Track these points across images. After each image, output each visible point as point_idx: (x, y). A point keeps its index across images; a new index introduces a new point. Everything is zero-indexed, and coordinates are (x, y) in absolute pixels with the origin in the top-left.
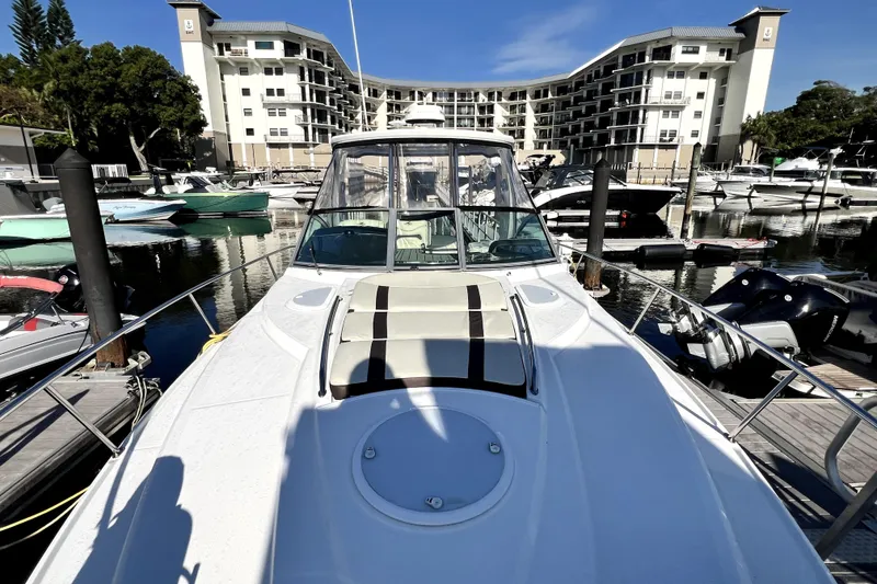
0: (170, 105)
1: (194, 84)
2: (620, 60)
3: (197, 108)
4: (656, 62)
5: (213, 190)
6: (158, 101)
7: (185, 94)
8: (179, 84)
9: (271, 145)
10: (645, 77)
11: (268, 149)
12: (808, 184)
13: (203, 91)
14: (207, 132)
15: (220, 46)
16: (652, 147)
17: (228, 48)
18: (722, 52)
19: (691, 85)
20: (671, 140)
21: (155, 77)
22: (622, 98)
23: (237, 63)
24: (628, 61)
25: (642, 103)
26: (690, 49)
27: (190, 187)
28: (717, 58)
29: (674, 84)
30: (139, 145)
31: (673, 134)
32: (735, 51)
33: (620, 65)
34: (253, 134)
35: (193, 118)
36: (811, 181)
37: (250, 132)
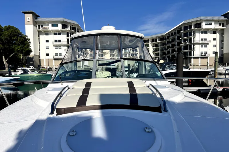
0: (19, 45)
1: (28, 38)
2: (183, 28)
3: (29, 46)
4: (196, 28)
5: (31, 73)
6: (15, 44)
7: (25, 41)
8: (23, 38)
9: (55, 59)
10: (193, 34)
11: (54, 61)
13: (32, 41)
14: (32, 54)
15: (39, 26)
16: (198, 58)
17: (42, 26)
18: (220, 24)
19: (210, 36)
20: (205, 55)
21: (14, 36)
22: (185, 41)
23: (45, 31)
24: (186, 28)
25: (193, 42)
26: (208, 24)
27: (22, 72)
28: (218, 26)
29: (204, 36)
30: (6, 59)
31: (206, 53)
32: (225, 24)
33: (183, 30)
34: (49, 55)
35: (27, 49)
37: (48, 55)
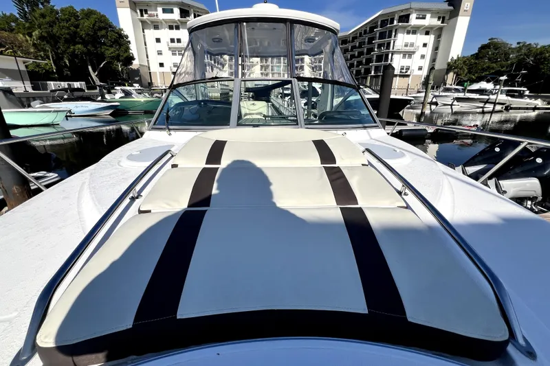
0: (111, 46)
1: (125, 33)
2: (379, 23)
3: (128, 48)
4: (400, 24)
6: (104, 44)
7: (120, 40)
8: (117, 33)
10: (394, 34)
11: (172, 75)
12: (486, 97)
13: (132, 38)
14: (135, 64)
15: (141, 11)
16: (395, 76)
17: (146, 11)
18: (439, 18)
19: (420, 39)
20: (406, 72)
21: (100, 29)
22: (380, 46)
23: (152, 22)
24: (384, 23)
25: (391, 49)
26: (421, 16)
27: (123, 95)
28: (436, 22)
29: (411, 38)
30: (94, 71)
31: (408, 69)
32: (447, 18)
33: (379, 26)
34: (163, 66)
35: (126, 55)
36: (488, 95)
37: (161, 65)
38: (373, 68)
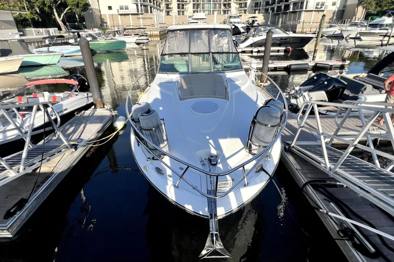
9: (121, 15)
12: (386, 31)
20: (321, 8)
27: (91, 39)
30: (59, 16)
31: (323, 4)
36: (387, 29)
37: (110, 8)
38: (292, 4)
